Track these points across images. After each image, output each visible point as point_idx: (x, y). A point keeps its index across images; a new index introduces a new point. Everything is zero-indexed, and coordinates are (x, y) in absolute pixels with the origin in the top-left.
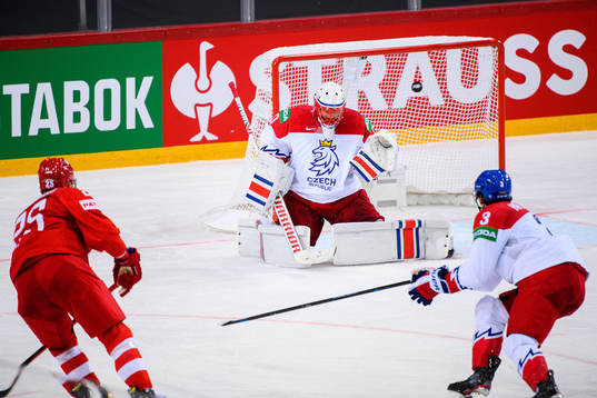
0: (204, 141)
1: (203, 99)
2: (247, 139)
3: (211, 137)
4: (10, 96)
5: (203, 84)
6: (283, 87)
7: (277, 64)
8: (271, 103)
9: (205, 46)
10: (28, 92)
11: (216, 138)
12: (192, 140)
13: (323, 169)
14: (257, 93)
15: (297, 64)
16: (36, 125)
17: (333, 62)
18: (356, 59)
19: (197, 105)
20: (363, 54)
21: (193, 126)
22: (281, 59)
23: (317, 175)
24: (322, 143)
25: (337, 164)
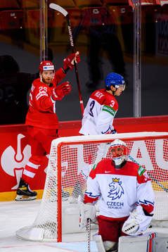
1: (19, 165)
2: (43, 188)
5: (19, 157)
8: (57, 168)
9: (20, 136)
12: (13, 189)
13: (115, 196)
14: (49, 162)
18: (104, 144)
19: (16, 169)
22: (62, 144)
23: (113, 201)
24: (114, 180)
25: (123, 192)
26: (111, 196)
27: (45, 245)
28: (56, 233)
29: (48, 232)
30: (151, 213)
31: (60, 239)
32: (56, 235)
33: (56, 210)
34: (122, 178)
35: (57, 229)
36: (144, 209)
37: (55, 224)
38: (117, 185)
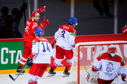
0: (60, 66)
3: (62, 65)
4: (11, 53)
6: (81, 53)
10: (15, 52)
11: (63, 65)
16: (17, 61)
17: (94, 46)
18: (100, 46)
20: (102, 45)
23: (108, 72)
24: (110, 63)
25: (113, 69)
26: (107, 70)
30: (125, 80)
33: (77, 76)
34: (113, 62)
36: (122, 77)
37: (76, 82)
38: (110, 65)
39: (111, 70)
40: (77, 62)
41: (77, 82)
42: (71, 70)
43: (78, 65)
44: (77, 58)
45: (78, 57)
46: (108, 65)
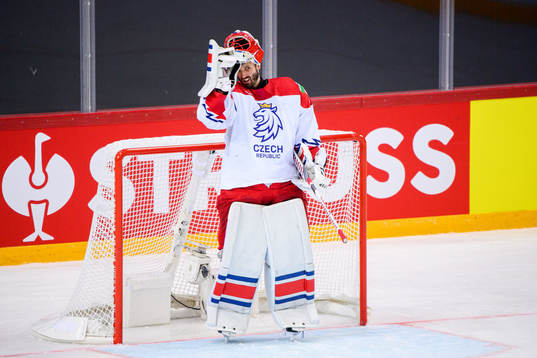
0: (39, 241)
1: (39, 195)
2: (86, 239)
3: (46, 237)
5: (38, 179)
6: (127, 183)
7: (122, 158)
8: (113, 200)
9: (41, 138)
11: (52, 238)
12: (25, 240)
14: (99, 188)
15: (141, 158)
17: (180, 156)
19: (31, 202)
21: (27, 224)
22: (125, 153)
24: (262, 106)
26: (260, 134)
27: (88, 349)
28: (111, 326)
29: (95, 324)
31: (118, 338)
32: (111, 331)
33: (112, 282)
35: (113, 319)
37: (110, 308)
38: (268, 113)
39: (274, 130)
40: (113, 221)
41: (113, 306)
42: (86, 257)
43: (114, 237)
44: (112, 203)
45: (116, 203)
46: (258, 114)
